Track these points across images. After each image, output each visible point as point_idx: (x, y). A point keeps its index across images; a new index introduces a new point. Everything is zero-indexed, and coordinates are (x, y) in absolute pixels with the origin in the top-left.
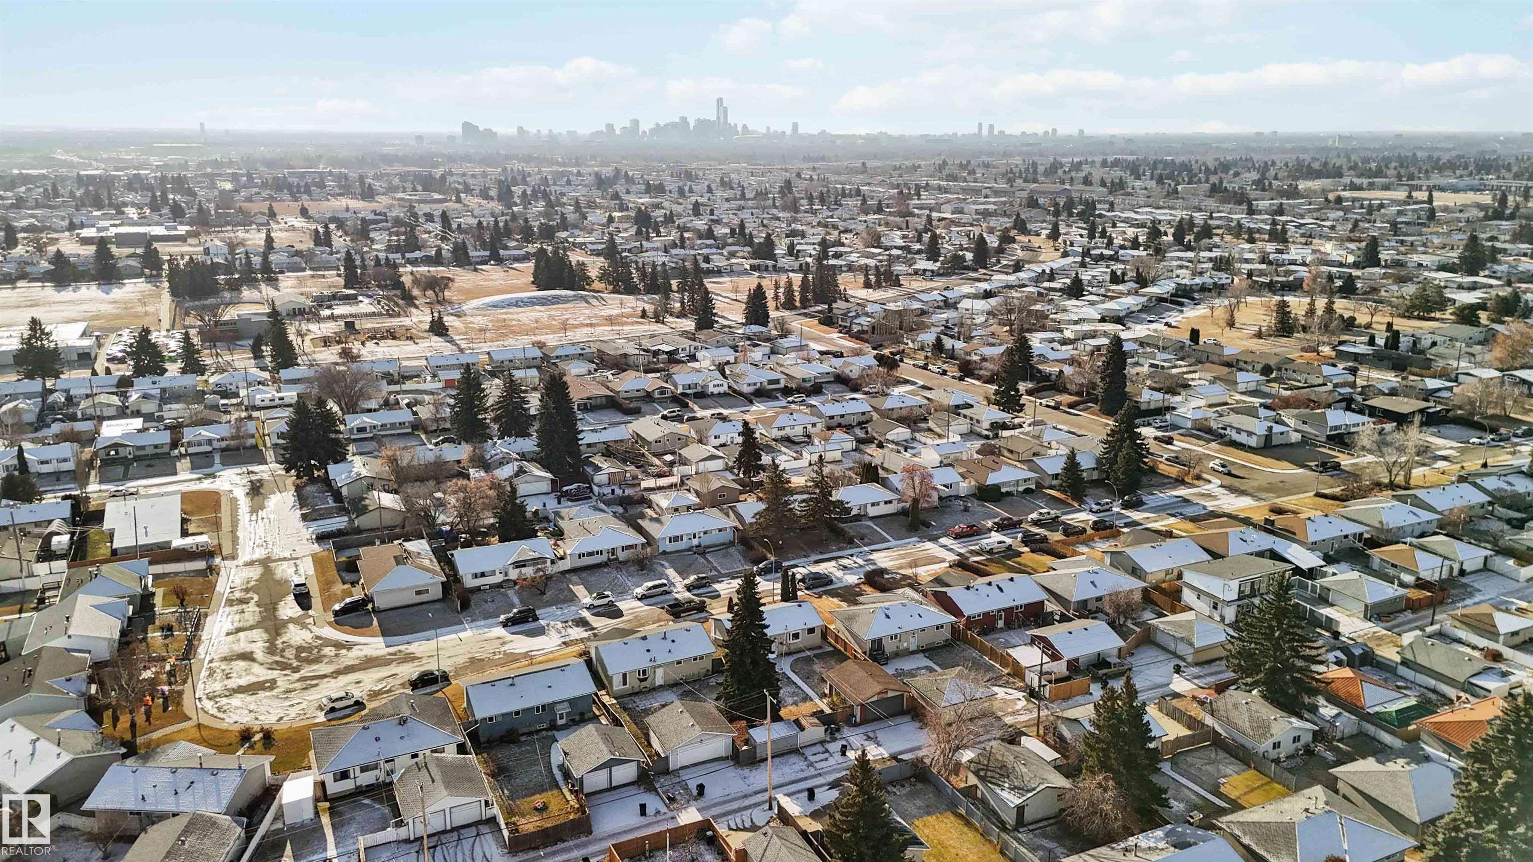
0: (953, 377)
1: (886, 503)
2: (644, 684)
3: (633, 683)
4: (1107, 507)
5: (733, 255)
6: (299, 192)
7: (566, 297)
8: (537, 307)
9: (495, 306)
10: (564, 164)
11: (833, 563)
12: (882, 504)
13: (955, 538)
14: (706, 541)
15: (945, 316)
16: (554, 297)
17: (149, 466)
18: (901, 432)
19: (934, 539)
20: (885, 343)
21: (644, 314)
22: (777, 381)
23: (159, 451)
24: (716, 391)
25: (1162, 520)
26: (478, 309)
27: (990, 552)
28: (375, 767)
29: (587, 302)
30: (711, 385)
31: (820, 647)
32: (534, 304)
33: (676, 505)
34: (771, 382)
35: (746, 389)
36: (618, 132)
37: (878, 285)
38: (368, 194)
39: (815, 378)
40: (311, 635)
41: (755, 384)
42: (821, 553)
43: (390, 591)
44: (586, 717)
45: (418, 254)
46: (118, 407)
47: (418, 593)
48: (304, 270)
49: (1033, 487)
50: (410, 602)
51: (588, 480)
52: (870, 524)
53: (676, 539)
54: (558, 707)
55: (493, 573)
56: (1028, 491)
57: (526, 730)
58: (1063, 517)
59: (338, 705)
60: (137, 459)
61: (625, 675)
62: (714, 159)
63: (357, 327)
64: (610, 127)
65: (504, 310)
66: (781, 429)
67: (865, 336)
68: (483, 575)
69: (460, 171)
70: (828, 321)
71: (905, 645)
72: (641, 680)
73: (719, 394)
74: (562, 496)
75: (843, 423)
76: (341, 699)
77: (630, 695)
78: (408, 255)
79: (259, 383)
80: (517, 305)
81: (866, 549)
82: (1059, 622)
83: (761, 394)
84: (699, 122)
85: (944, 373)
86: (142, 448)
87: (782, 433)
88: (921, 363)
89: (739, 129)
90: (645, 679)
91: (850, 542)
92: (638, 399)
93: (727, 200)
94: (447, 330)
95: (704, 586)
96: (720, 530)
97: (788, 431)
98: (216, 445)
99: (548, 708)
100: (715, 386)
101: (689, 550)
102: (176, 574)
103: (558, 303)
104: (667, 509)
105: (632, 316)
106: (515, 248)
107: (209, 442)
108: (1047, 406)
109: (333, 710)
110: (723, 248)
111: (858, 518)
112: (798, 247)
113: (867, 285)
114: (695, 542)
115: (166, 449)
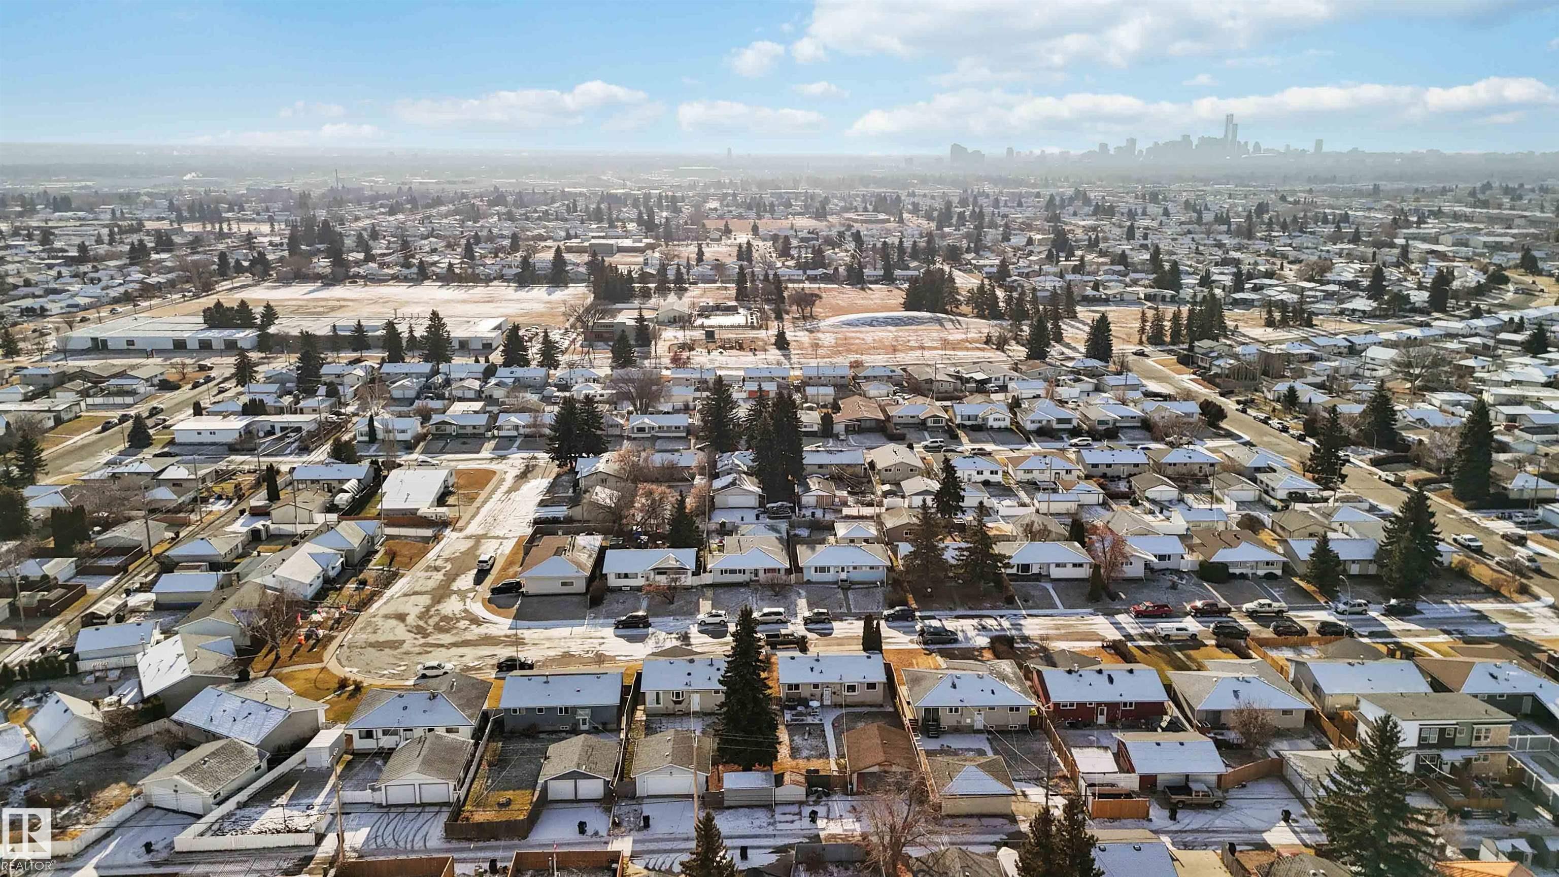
0: (1292, 436)
1: (1075, 565)
2: (678, 707)
3: (666, 703)
4: (1360, 609)
5: (1135, 282)
6: (765, 211)
7: (922, 318)
8: (890, 328)
9: (849, 324)
10: (1034, 186)
11: (975, 622)
12: (1070, 566)
13: (1137, 617)
14: (856, 576)
15: (1336, 364)
16: (909, 318)
17: (464, 443)
18: (1166, 491)
19: (1109, 613)
20: (1236, 391)
21: (988, 341)
22: (1069, 421)
23: (476, 431)
24: (996, 425)
25: (1429, 635)
26: (833, 326)
27: (1167, 638)
28: (395, 733)
29: (942, 325)
30: (991, 418)
31: (882, 706)
32: (888, 324)
33: (852, 536)
34: (1060, 421)
35: (1029, 426)
36: (1112, 152)
37: (1284, 323)
38: (821, 214)
39: (1115, 421)
40: (462, 608)
41: (1040, 422)
42: (971, 609)
43: (543, 578)
44: (609, 727)
45: (820, 271)
46: (476, 391)
47: (563, 584)
48: (715, 282)
49: (1279, 572)
50: (551, 591)
51: (796, 500)
52: (1049, 586)
53: (822, 570)
54: (580, 712)
55: (635, 576)
56: (1270, 577)
57: (550, 728)
58: (1291, 613)
59: (428, 673)
60: (458, 436)
61: (658, 694)
62: (1201, 180)
63: (716, 336)
64: (1104, 146)
65: (857, 329)
66: (1029, 471)
67: (1217, 380)
68: (626, 576)
69: (922, 192)
70: (1186, 360)
71: (968, 721)
72: (676, 703)
73: (1000, 428)
74: (764, 512)
75: (1109, 474)
76: (433, 668)
77: (663, 715)
78: (809, 272)
79: (594, 380)
80: (871, 325)
81: (1024, 612)
82: (1163, 730)
83: (1045, 433)
84: (1203, 141)
85: (1285, 430)
86: (464, 427)
87: (1029, 476)
88: (1262, 416)
89: (1251, 148)
90: (680, 703)
91: (1010, 602)
92: (907, 425)
93: (1182, 223)
94: (788, 344)
95: (823, 622)
96: (872, 568)
97: (1036, 476)
98: (522, 431)
99: (570, 711)
100: (995, 420)
101: (836, 583)
102: (406, 537)
103: (912, 324)
104: (843, 538)
105: (976, 342)
106: (915, 269)
107: (517, 427)
108: (1387, 481)
109: (424, 676)
110: (1125, 275)
111: (1038, 577)
112: (1215, 277)
113: (1270, 323)
114: (843, 576)
115: (482, 431)
